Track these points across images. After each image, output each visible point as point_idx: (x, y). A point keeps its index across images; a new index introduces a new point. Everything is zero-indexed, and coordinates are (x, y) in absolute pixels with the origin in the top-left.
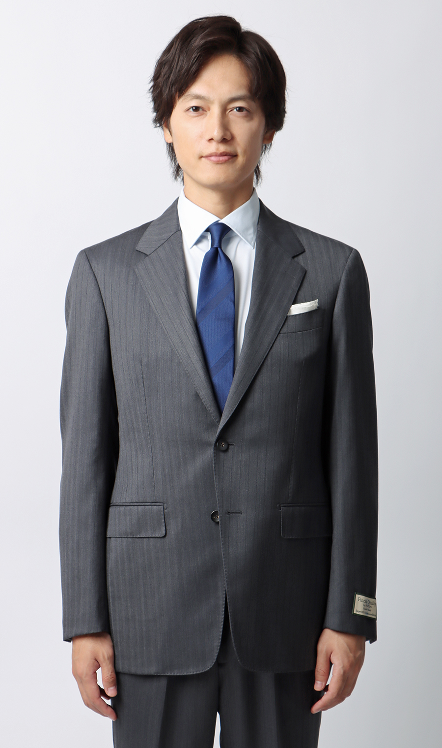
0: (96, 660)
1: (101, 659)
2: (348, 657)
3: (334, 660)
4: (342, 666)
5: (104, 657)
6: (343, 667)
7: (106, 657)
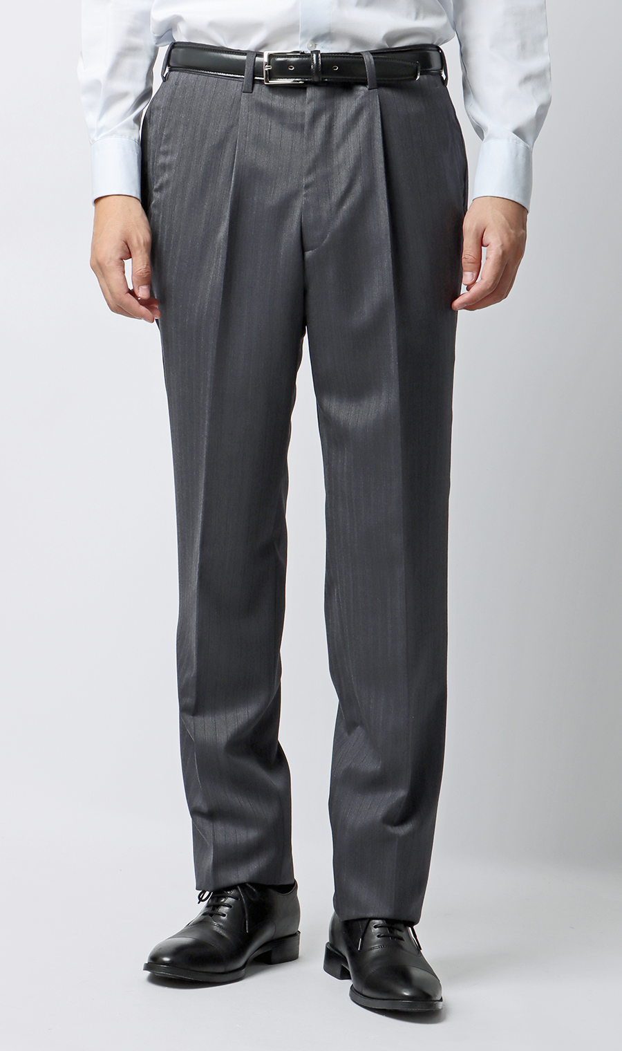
0: (127, 244)
1: (134, 243)
2: (509, 234)
3: (488, 238)
4: (500, 244)
5: (139, 242)
6: (502, 245)
7: (142, 242)
